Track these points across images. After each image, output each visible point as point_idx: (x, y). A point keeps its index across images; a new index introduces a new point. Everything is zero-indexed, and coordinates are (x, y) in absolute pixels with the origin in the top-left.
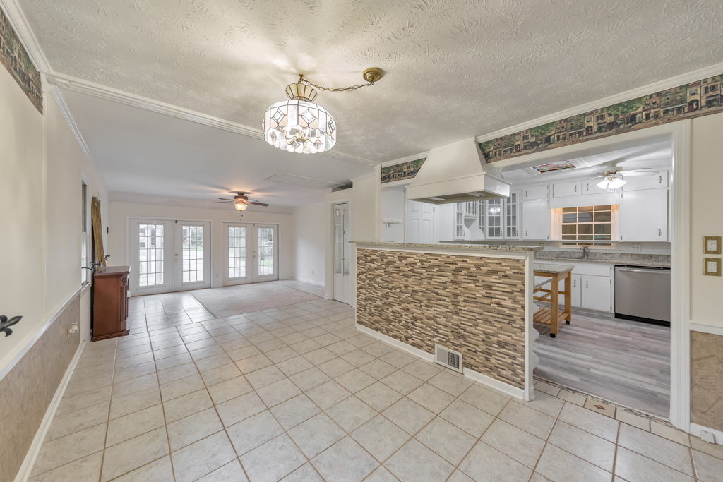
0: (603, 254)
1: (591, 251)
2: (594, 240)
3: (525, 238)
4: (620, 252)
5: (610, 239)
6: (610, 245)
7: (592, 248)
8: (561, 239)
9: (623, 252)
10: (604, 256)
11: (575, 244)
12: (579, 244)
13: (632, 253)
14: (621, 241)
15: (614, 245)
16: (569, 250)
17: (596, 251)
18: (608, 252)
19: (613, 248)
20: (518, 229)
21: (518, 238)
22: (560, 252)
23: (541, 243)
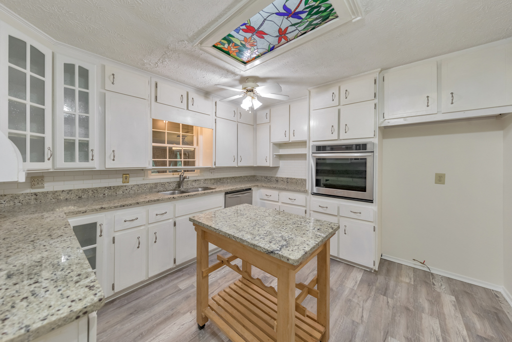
3: (111, 165)
4: (203, 178)
6: (194, 171)
11: (167, 172)
12: (171, 172)
15: (198, 171)
16: (162, 181)
19: (197, 175)
20: (94, 147)
21: (95, 164)
22: (153, 184)
23: (126, 173)
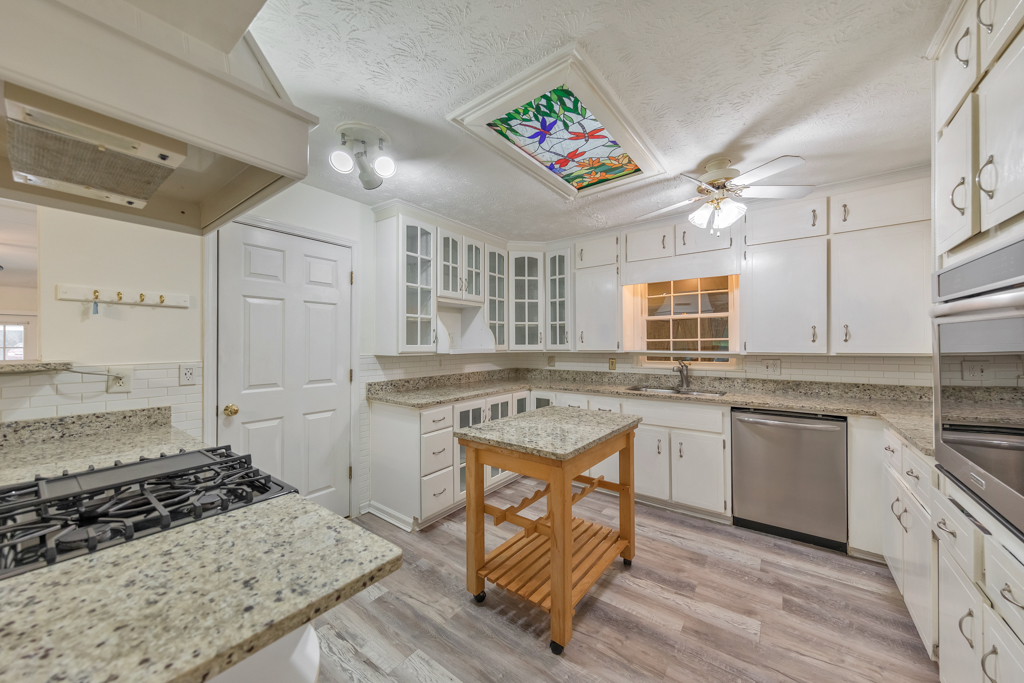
0: (715, 379)
1: (695, 374)
2: (699, 352)
3: (581, 347)
4: (743, 375)
5: (726, 348)
6: (727, 360)
7: (698, 368)
8: (645, 350)
9: (749, 376)
10: (716, 384)
11: (668, 359)
12: (676, 359)
13: (765, 377)
14: (744, 353)
15: (734, 360)
16: (657, 372)
17: (703, 374)
18: (722, 375)
19: (732, 368)
20: (568, 329)
21: (568, 347)
22: (642, 375)
23: (612, 358)
